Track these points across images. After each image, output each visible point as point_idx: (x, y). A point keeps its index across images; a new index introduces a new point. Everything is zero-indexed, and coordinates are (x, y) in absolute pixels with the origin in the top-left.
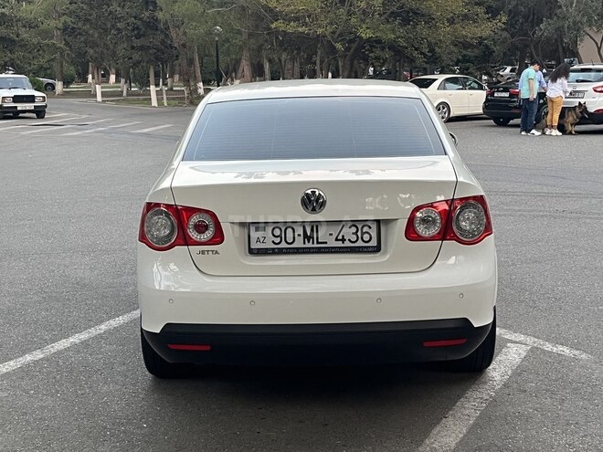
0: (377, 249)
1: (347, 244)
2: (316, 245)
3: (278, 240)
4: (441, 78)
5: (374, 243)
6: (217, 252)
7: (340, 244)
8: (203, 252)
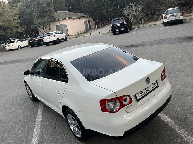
0: (158, 86)
1: (153, 88)
2: (149, 92)
3: (142, 95)
4: (16, 40)
5: (157, 86)
6: (131, 105)
7: (152, 89)
8: (128, 107)
